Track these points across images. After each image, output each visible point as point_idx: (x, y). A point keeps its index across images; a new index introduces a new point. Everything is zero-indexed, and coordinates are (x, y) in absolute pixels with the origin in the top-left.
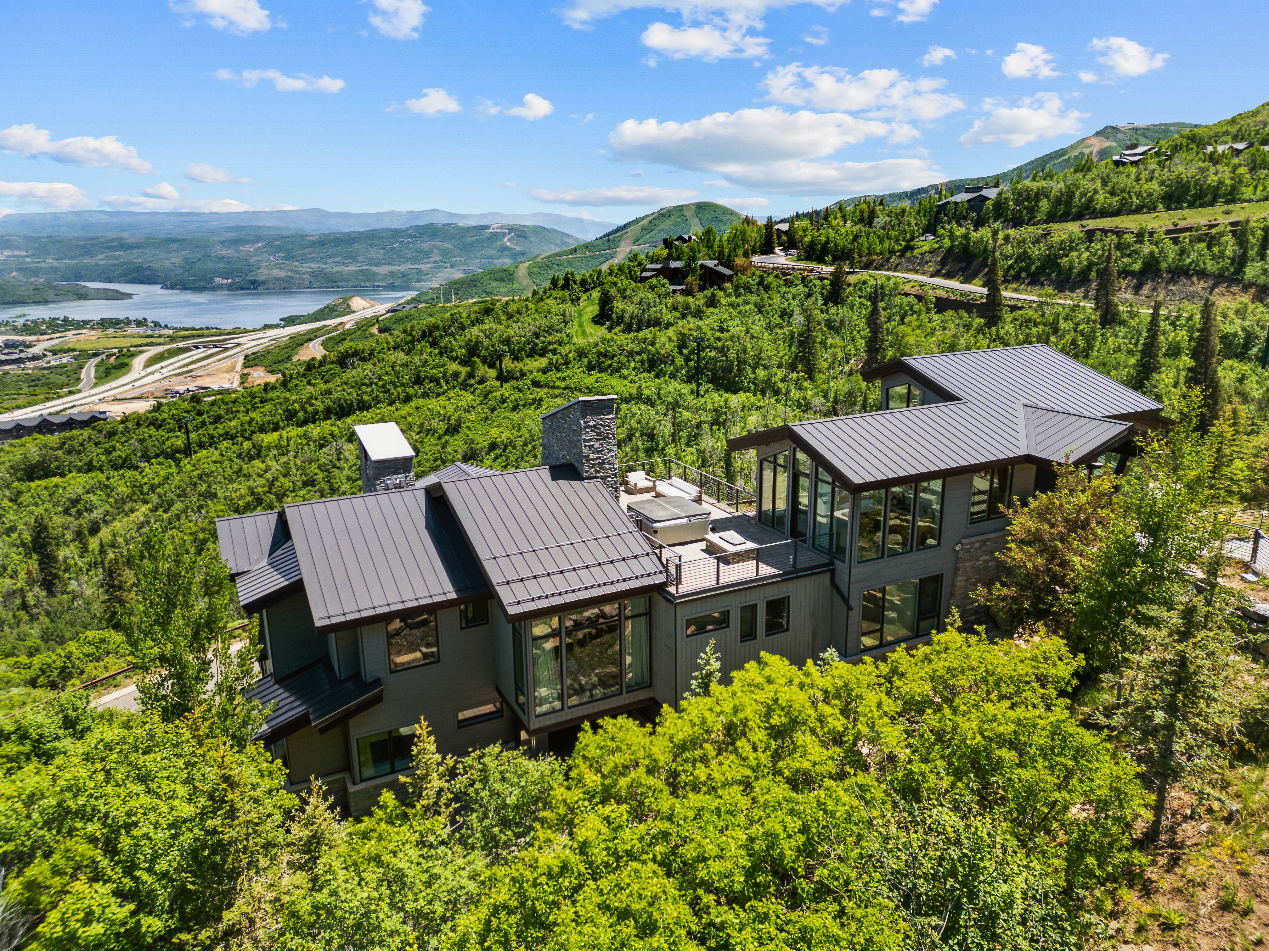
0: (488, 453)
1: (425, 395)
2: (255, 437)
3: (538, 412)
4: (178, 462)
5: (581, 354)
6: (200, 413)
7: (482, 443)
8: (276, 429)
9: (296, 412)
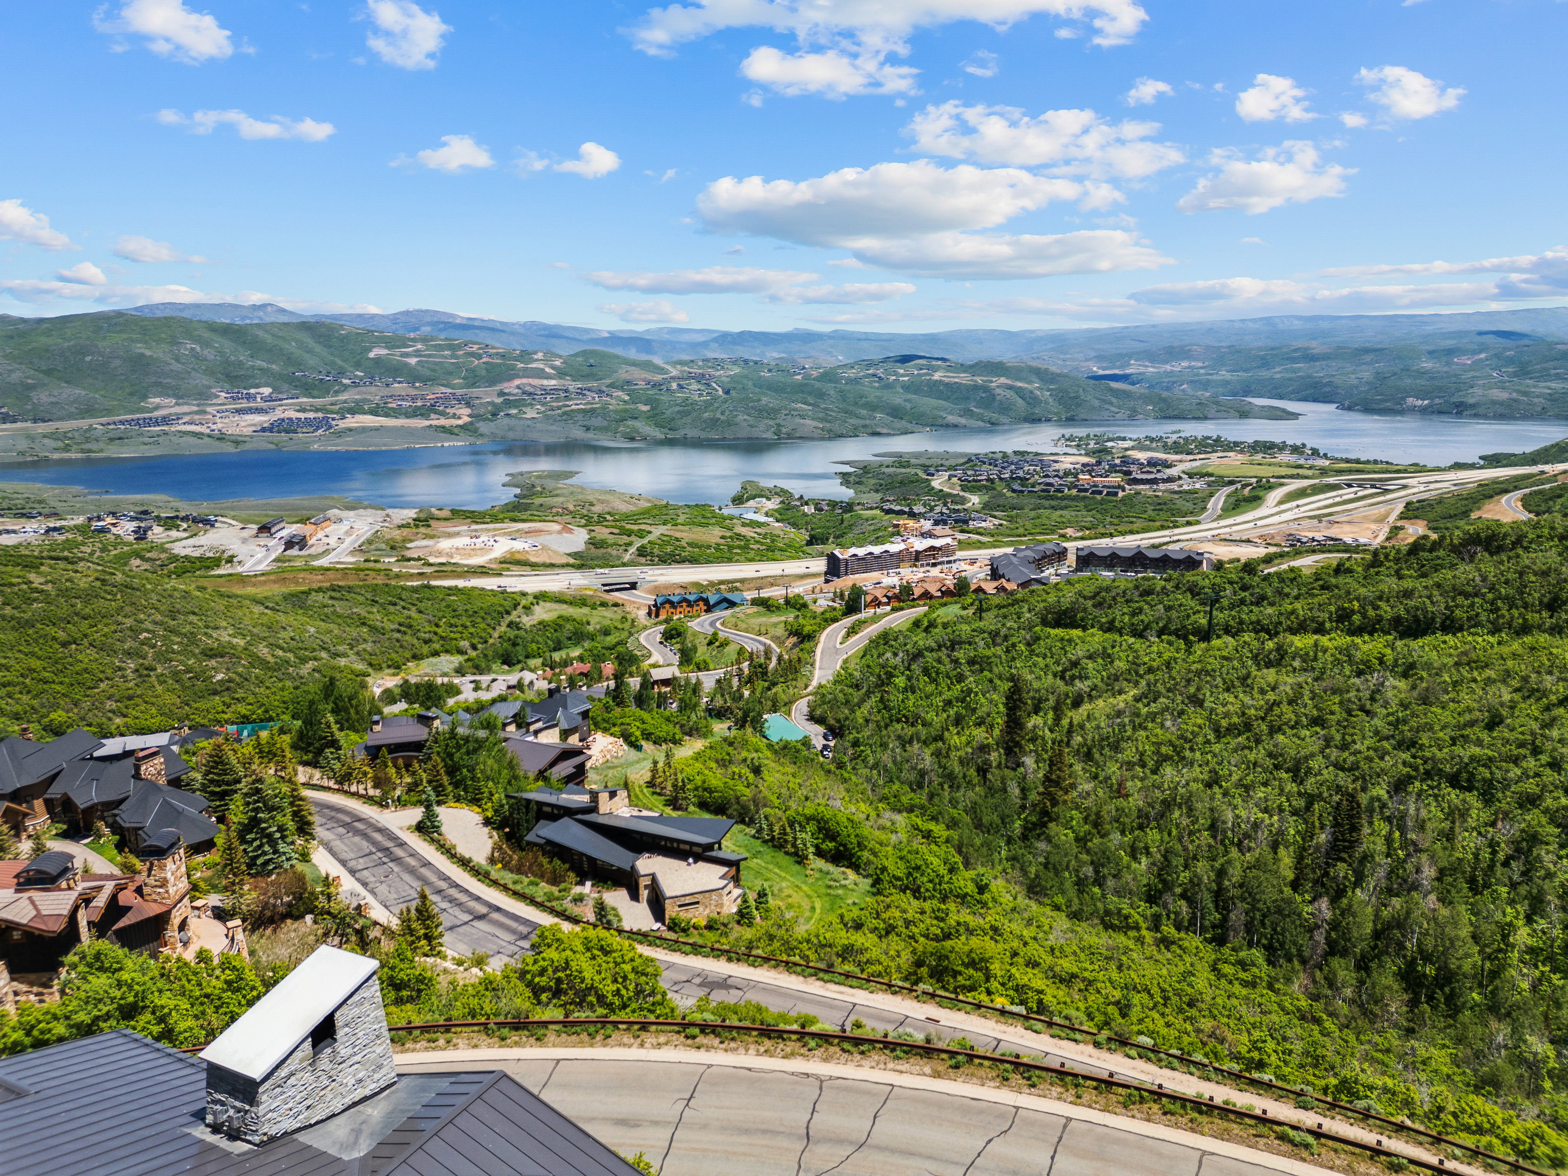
2: (1282, 637)
4: (1189, 644)
6: (1244, 588)
9: (1352, 613)
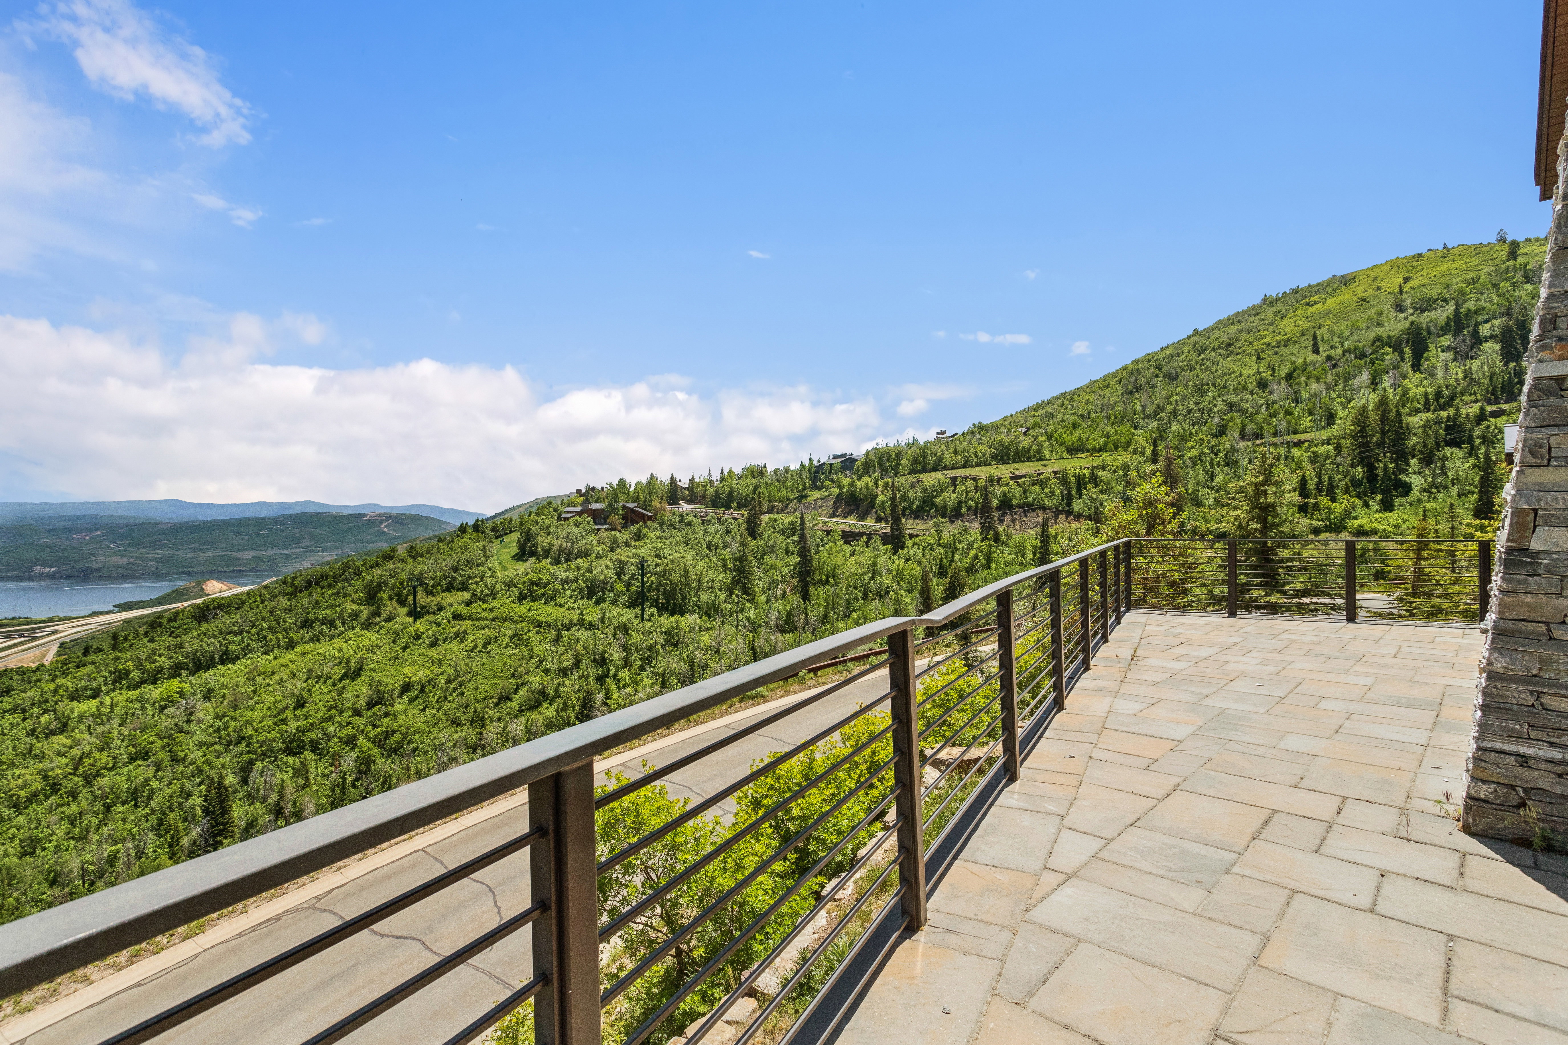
0: (400, 696)
1: (315, 639)
2: (60, 707)
3: (462, 646)
5: (510, 584)
7: (394, 684)
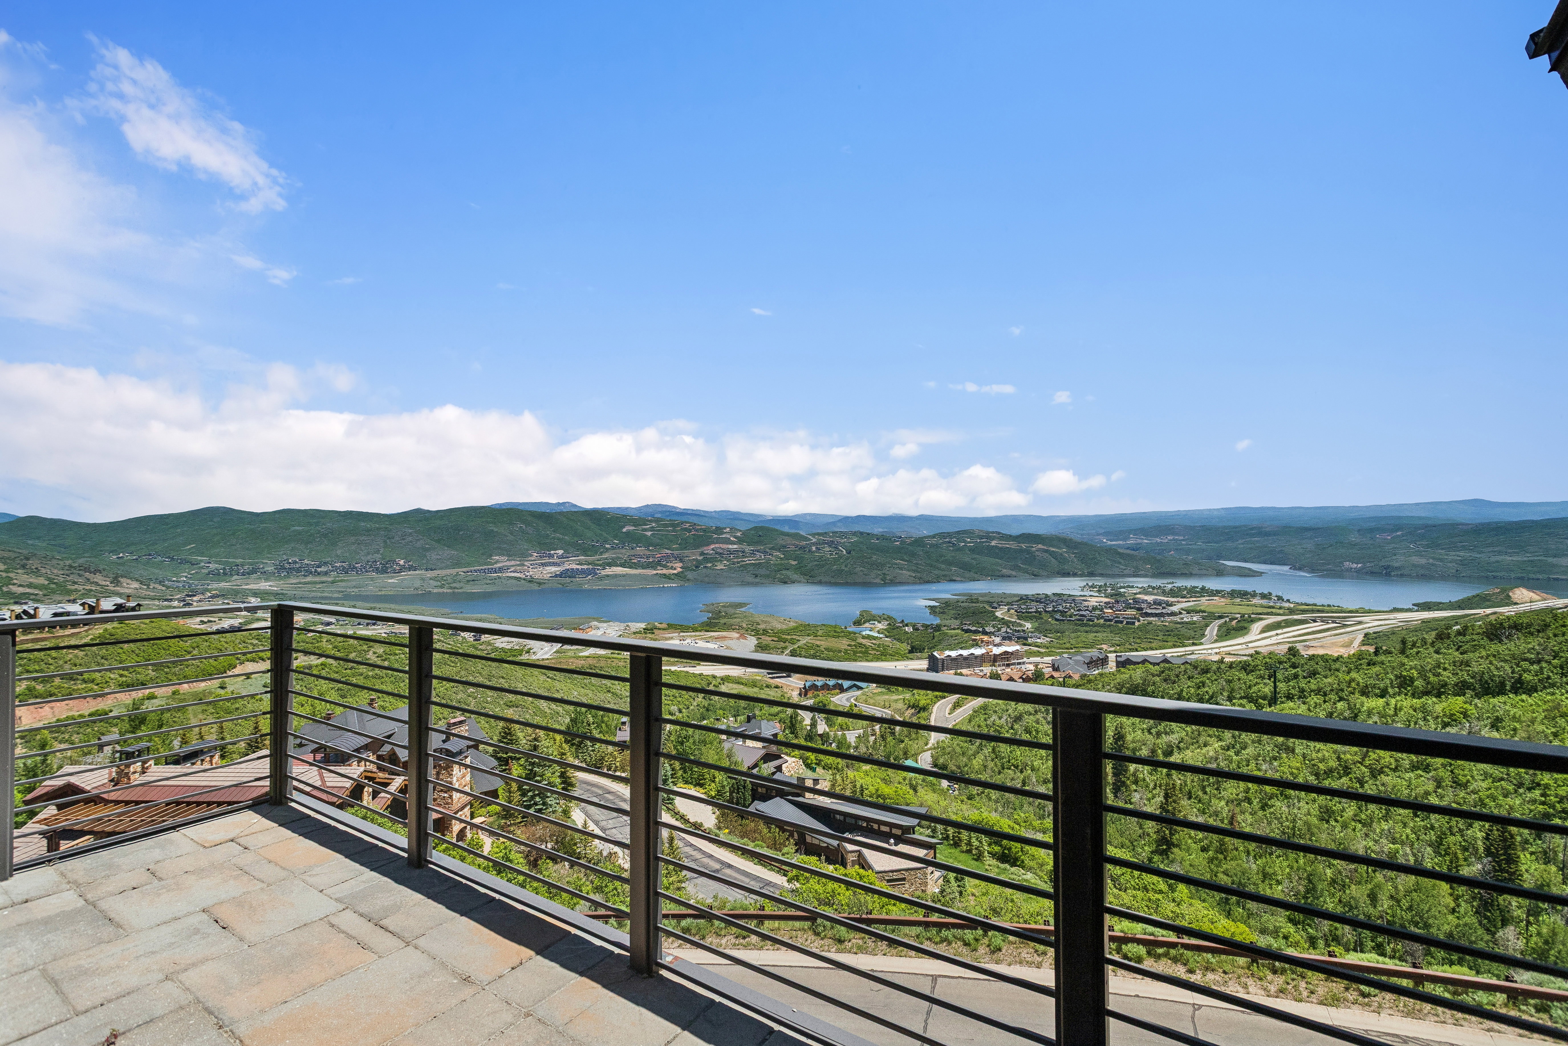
8: (1383, 694)
9: (1412, 680)
